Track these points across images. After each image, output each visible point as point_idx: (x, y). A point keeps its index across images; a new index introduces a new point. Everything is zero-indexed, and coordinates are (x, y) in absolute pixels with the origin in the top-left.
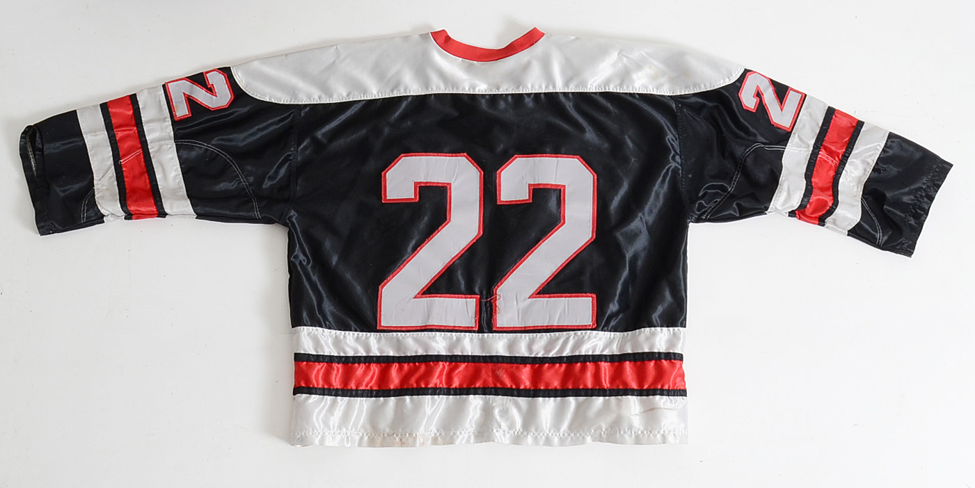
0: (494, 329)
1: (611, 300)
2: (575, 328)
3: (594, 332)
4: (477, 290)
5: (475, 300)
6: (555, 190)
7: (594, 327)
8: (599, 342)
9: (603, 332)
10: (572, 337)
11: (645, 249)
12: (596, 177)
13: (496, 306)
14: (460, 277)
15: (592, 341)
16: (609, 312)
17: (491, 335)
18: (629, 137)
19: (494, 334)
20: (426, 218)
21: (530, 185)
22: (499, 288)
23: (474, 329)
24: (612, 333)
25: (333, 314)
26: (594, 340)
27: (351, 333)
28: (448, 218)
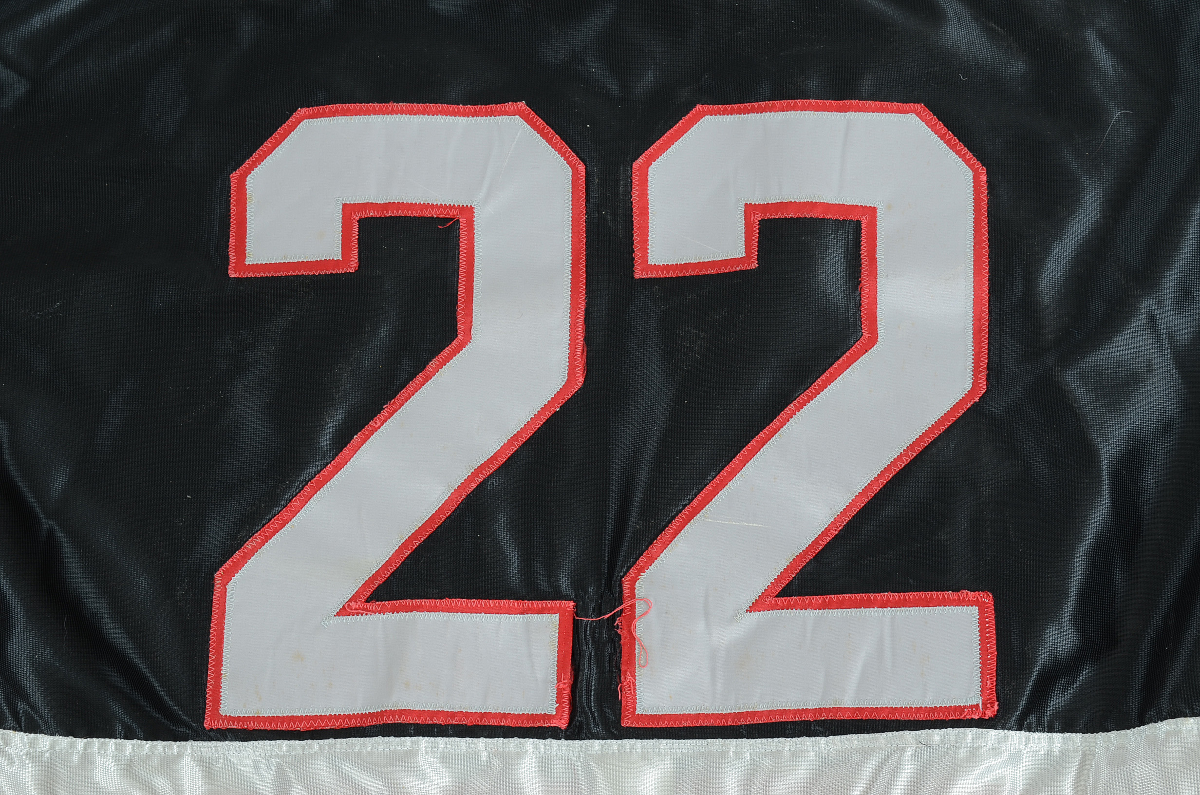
0: (626, 723)
1: (1051, 614)
2: (921, 717)
3: (992, 733)
4: (564, 583)
5: (556, 617)
6: (840, 224)
7: (989, 714)
8: (1008, 771)
9: (1023, 734)
10: (909, 753)
11: (1166, 427)
12: (984, 178)
13: (633, 639)
14: (504, 537)
15: (984, 766)
16: (1043, 658)
17: (614, 744)
18: (1103, 37)
19: (627, 743)
20: (384, 331)
21: (749, 209)
22: (644, 576)
23: (555, 723)
24: (1057, 737)
25: (42, 671)
26: (993, 762)
27: (111, 743)
28: (461, 327)
